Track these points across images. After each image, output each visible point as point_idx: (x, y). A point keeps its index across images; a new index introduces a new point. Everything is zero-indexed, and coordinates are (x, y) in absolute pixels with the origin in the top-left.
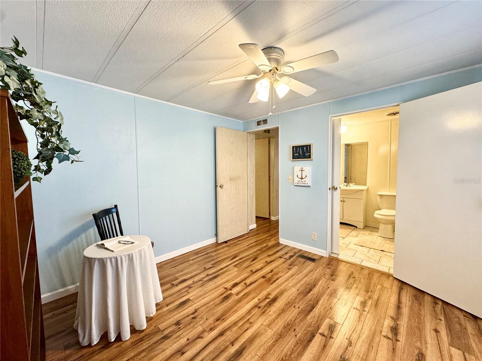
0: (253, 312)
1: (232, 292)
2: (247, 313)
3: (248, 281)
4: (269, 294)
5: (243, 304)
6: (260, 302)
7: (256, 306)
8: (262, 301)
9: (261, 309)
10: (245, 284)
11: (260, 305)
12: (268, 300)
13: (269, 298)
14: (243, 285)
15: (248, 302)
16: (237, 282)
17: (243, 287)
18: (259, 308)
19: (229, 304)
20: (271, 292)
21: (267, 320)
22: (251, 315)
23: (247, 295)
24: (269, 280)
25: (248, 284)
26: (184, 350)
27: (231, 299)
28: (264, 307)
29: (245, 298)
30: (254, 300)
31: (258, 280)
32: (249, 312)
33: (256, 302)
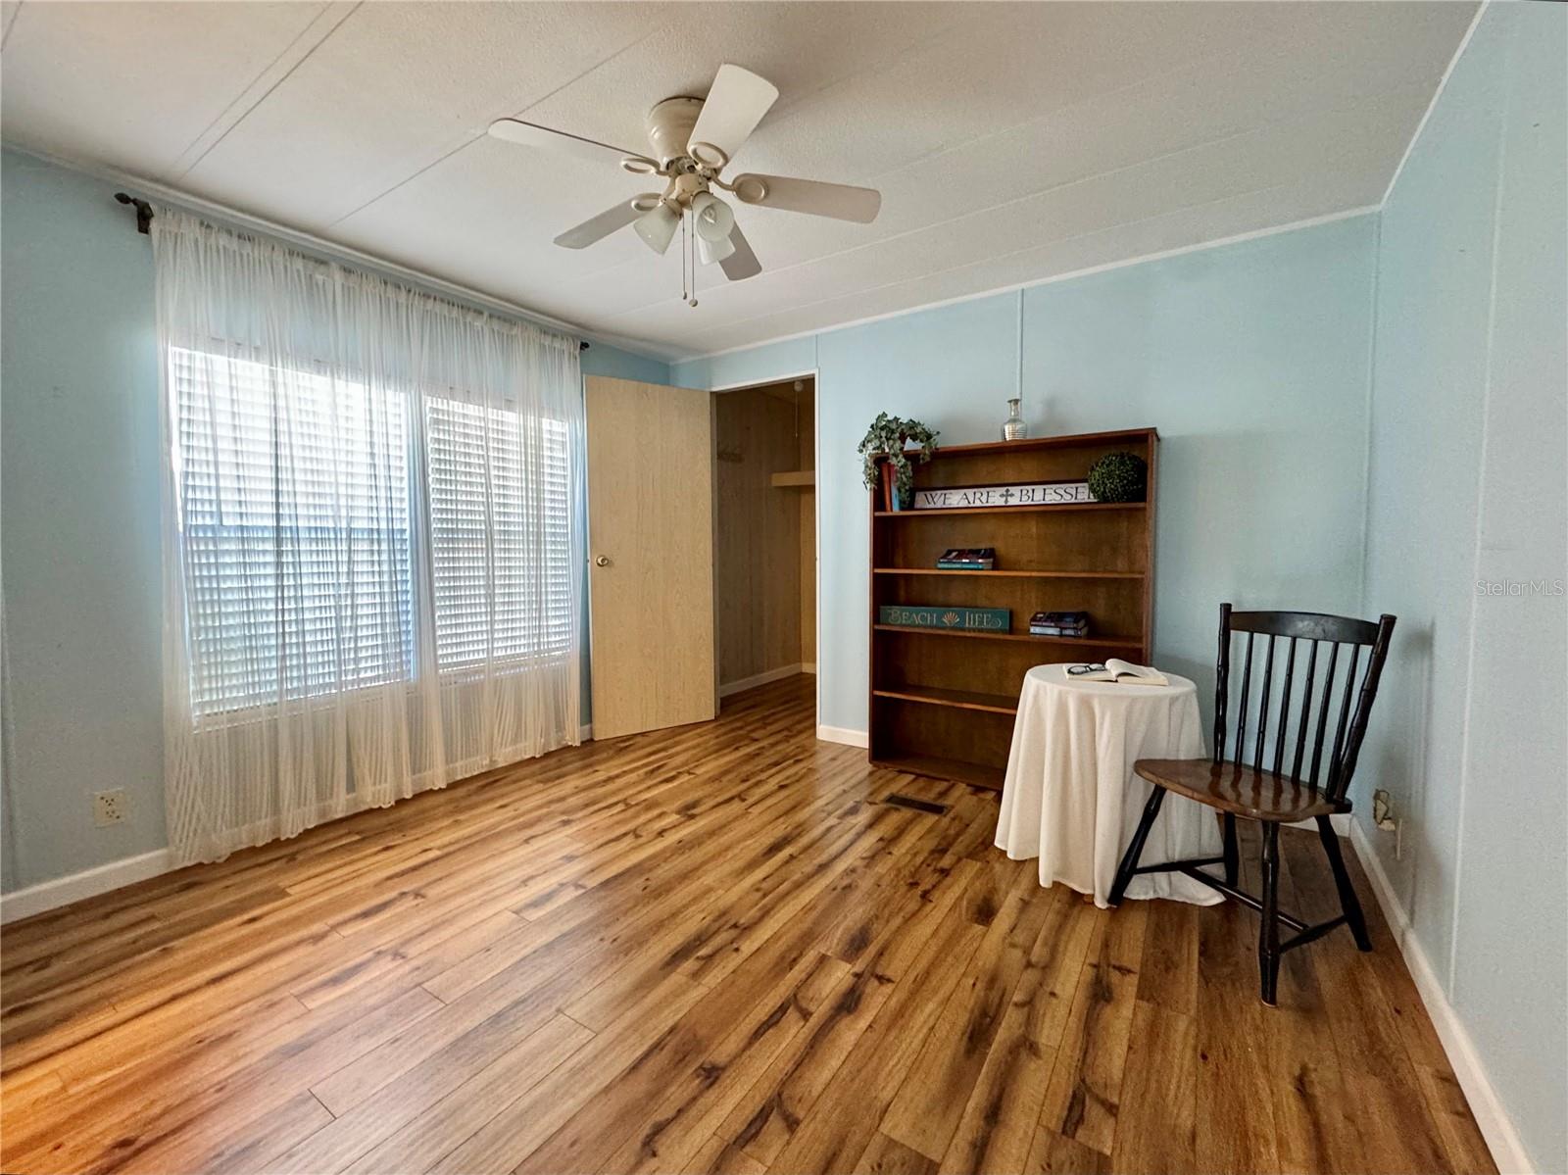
0: (754, 913)
1: (849, 966)
2: (772, 908)
3: (793, 1034)
4: (696, 975)
5: (789, 930)
6: (732, 943)
7: (747, 929)
8: (725, 946)
9: (732, 923)
10: (806, 1015)
11: (734, 933)
12: (703, 952)
13: (698, 958)
14: (812, 1008)
15: (776, 937)
16: (845, 1022)
17: (810, 994)
18: (735, 926)
19: (837, 926)
20: (686, 983)
21: (712, 899)
22: (760, 905)
23: (787, 962)
24: (681, 1059)
25: (792, 1014)
26: (881, 844)
27: (840, 939)
28: (719, 929)
29: (790, 949)
30: (756, 945)
31: (744, 1050)
32: (766, 913)
33: (748, 943)
